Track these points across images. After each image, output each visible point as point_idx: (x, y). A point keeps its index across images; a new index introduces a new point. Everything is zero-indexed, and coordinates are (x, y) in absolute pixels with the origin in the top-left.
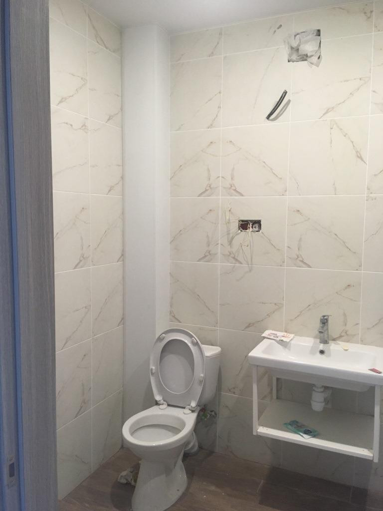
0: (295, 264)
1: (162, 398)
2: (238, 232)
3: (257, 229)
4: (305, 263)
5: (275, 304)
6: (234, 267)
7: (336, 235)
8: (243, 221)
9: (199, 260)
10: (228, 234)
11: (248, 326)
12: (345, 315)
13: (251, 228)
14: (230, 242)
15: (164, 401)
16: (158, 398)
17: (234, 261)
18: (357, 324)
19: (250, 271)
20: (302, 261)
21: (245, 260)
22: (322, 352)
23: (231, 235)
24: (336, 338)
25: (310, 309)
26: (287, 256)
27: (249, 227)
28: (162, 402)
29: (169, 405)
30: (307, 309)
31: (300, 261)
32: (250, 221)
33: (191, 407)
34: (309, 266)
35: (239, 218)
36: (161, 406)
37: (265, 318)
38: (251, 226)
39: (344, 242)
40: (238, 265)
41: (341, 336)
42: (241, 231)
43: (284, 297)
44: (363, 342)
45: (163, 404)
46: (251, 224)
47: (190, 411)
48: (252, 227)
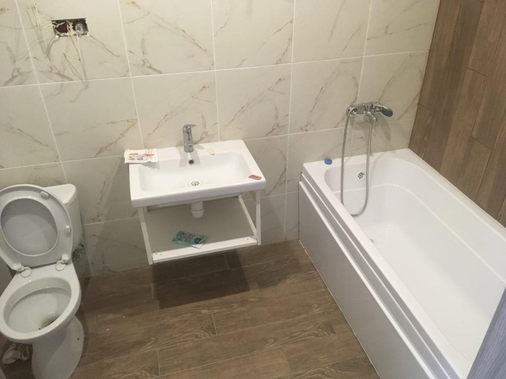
0: (143, 73)
1: (21, 265)
2: (55, 39)
3: (82, 32)
4: (154, 69)
5: (128, 121)
6: (62, 85)
7: (183, 31)
8: (58, 22)
9: (6, 84)
10: (41, 42)
11: (101, 151)
12: (203, 117)
13: (72, 30)
14: (48, 53)
15: (25, 266)
16: (15, 267)
17: (59, 78)
18: (215, 124)
19: (87, 87)
20: (150, 67)
21: (76, 75)
22: (191, 162)
23: (46, 44)
24: (197, 142)
25: (168, 119)
26: (130, 64)
27: (69, 29)
28: (23, 268)
29: (32, 268)
30: (165, 120)
31: (148, 67)
32: (69, 20)
33: (64, 260)
34: (160, 73)
35: (52, 18)
36: (22, 273)
37: (119, 138)
38: (71, 27)
39: (194, 40)
40: (66, 82)
41: (202, 139)
42: (60, 36)
43: (136, 112)
44: (222, 139)
45: (25, 270)
46: (71, 24)
47: (65, 265)
48: (74, 29)
